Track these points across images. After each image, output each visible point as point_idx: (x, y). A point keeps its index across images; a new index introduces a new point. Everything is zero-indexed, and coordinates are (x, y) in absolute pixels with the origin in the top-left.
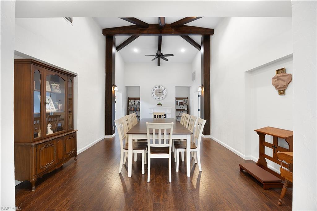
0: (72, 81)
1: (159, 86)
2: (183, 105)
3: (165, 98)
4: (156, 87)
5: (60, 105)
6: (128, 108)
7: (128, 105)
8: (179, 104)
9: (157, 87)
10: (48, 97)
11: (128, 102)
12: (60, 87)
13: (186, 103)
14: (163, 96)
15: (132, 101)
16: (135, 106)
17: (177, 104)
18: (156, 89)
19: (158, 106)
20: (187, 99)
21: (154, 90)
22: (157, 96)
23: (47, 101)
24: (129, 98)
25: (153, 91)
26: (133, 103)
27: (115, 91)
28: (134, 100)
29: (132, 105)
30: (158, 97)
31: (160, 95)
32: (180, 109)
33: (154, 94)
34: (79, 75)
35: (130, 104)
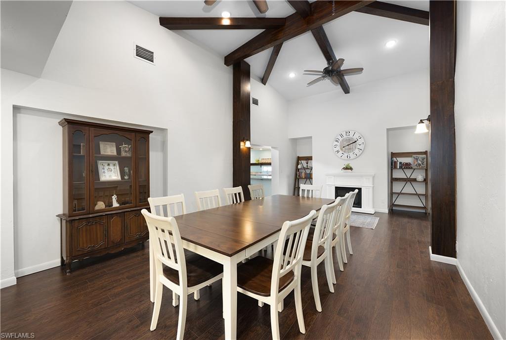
1: (348, 133)
2: (412, 168)
3: (360, 155)
4: (342, 136)
6: (296, 174)
7: (297, 170)
8: (401, 167)
9: (344, 135)
11: (298, 164)
13: (419, 165)
14: (357, 151)
15: (304, 162)
16: (307, 171)
17: (396, 168)
18: (341, 139)
19: (345, 171)
20: (424, 156)
21: (337, 141)
22: (345, 152)
24: (298, 157)
25: (337, 143)
26: (305, 166)
28: (306, 160)
29: (304, 169)
30: (346, 155)
31: (350, 149)
32: (406, 177)
33: (338, 148)
35: (299, 167)
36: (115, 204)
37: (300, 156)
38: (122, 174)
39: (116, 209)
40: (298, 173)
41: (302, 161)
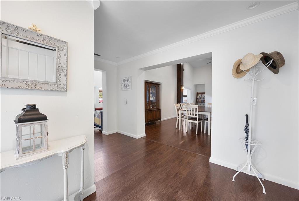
0: (159, 87)
5: (155, 97)
6: (196, 101)
7: (197, 98)
10: (151, 94)
11: (197, 96)
12: (155, 90)
15: (200, 95)
16: (202, 99)
23: (150, 96)
26: (201, 97)
27: (183, 89)
28: (201, 94)
29: (200, 98)
34: (162, 83)
35: (198, 97)
36: (151, 108)
37: (198, 92)
38: (153, 98)
39: (151, 109)
40: (197, 100)
41: (199, 95)
